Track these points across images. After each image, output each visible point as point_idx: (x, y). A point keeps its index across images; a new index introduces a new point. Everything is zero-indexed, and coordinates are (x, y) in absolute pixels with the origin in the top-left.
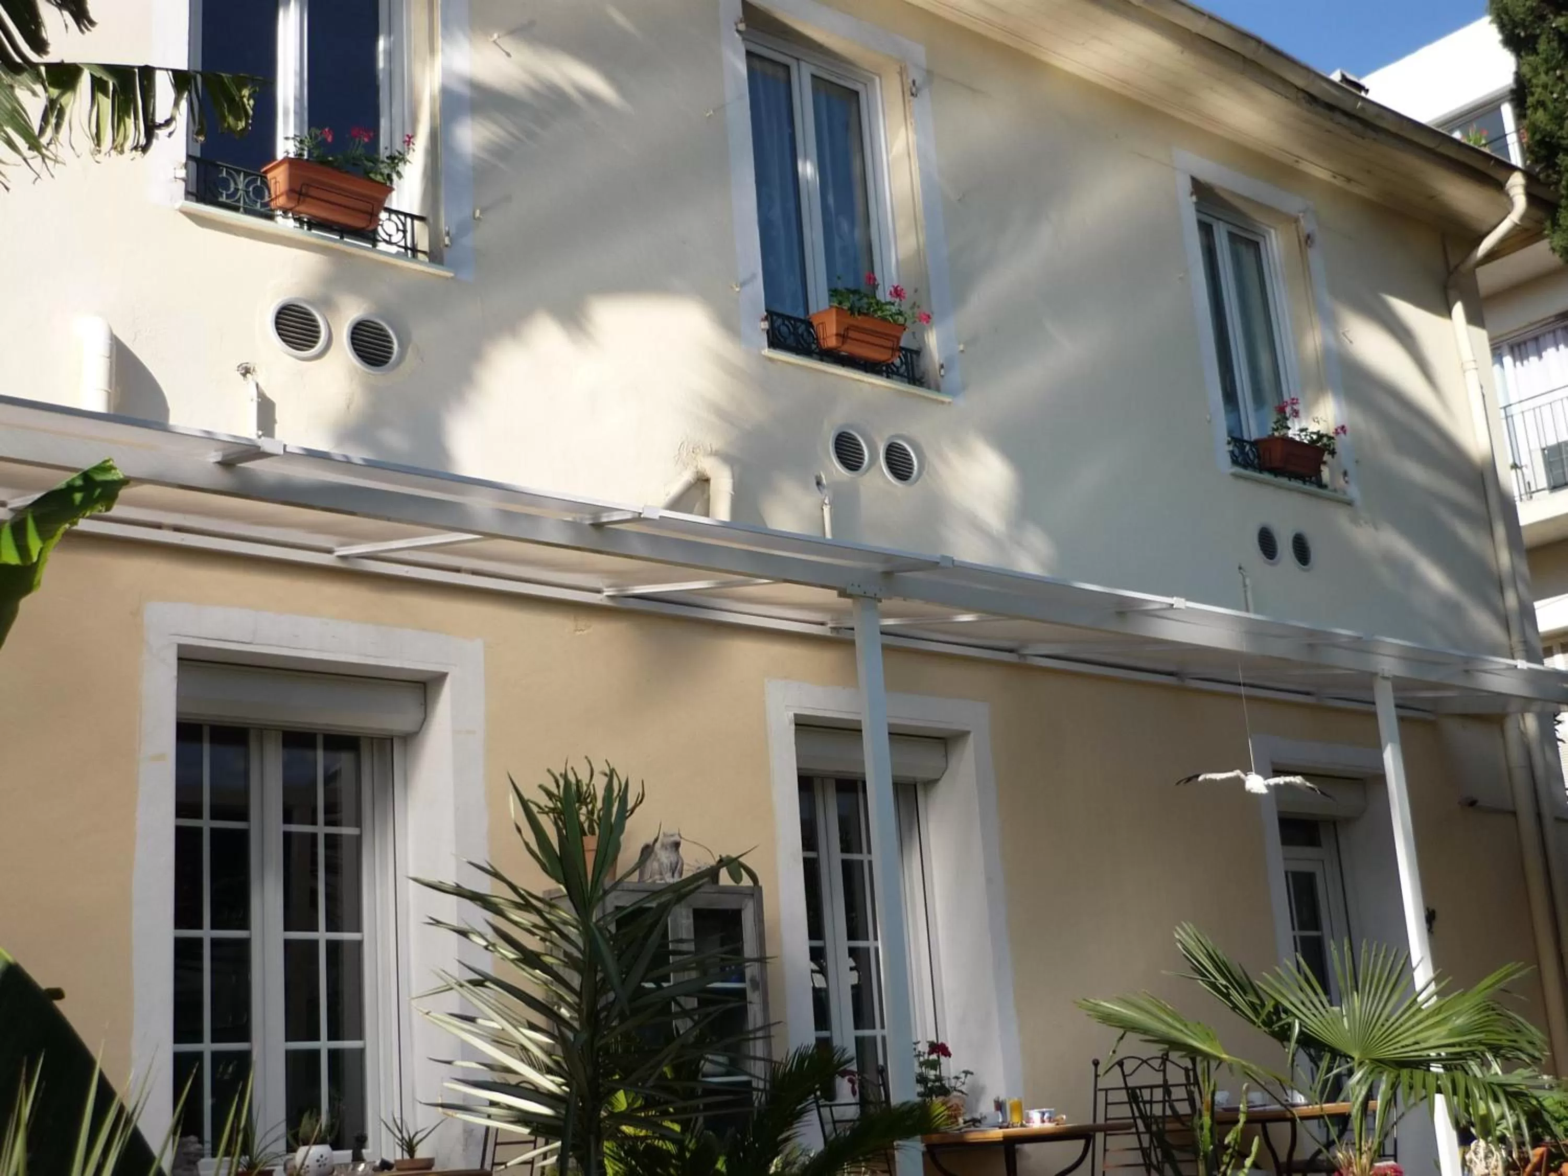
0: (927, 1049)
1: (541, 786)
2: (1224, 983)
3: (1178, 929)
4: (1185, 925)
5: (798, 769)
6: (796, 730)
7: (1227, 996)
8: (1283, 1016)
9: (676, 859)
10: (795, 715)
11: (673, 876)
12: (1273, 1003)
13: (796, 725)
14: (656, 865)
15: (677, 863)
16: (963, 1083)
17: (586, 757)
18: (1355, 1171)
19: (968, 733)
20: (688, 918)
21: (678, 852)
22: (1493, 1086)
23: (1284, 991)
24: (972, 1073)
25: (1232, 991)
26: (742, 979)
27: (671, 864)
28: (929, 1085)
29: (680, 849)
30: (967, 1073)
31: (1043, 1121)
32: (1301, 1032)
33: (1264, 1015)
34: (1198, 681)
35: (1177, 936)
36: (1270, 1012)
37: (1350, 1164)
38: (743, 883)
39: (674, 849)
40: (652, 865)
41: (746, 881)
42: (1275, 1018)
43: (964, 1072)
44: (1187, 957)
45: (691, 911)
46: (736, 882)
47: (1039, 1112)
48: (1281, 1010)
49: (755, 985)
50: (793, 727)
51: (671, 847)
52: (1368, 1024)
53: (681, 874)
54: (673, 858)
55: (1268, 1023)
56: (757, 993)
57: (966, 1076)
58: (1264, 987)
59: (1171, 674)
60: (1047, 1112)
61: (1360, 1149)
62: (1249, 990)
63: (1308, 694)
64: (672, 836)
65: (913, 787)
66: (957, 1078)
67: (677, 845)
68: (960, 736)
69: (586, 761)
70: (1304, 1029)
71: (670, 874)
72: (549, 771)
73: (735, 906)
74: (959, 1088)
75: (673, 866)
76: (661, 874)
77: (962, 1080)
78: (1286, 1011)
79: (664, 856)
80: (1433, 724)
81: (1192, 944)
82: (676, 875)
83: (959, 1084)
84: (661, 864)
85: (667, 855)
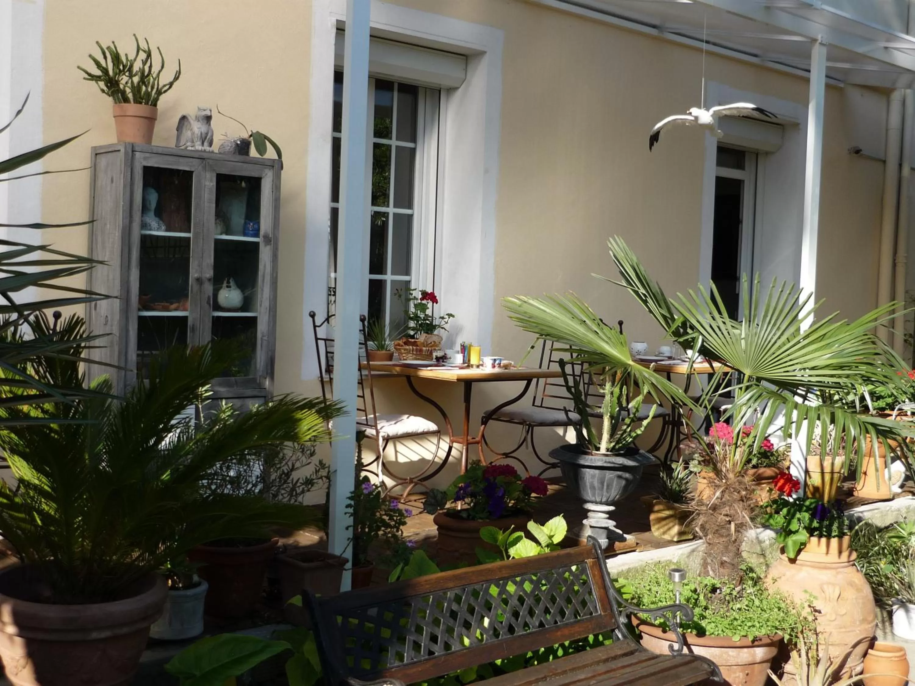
0: (420, 296)
1: (90, 56)
2: (644, 292)
3: (611, 239)
4: (616, 238)
5: (335, 66)
6: (337, 33)
7: (645, 302)
8: (689, 331)
9: (206, 131)
10: (337, 20)
11: (203, 144)
12: (682, 319)
13: (337, 29)
14: (189, 133)
15: (207, 134)
16: (447, 323)
17: (134, 35)
18: (728, 466)
19: (485, 52)
20: (211, 181)
21: (210, 125)
22: (867, 425)
23: (694, 311)
24: (453, 316)
25: (649, 300)
26: (256, 234)
27: (201, 134)
28: (420, 322)
29: (212, 122)
30: (450, 315)
31: (494, 367)
32: (702, 345)
33: (674, 327)
34: (673, 35)
35: (610, 246)
36: (679, 326)
37: (725, 459)
38: (266, 156)
39: (206, 122)
40: (187, 134)
41: (271, 153)
42: (682, 330)
43: (448, 315)
44: (616, 263)
45: (215, 175)
46: (261, 155)
47: (492, 359)
48: (688, 326)
49: (267, 240)
50: (334, 30)
51: (202, 120)
52: (764, 349)
53: (211, 144)
54: (204, 129)
55: (676, 334)
56: (268, 247)
57: (449, 318)
58: (676, 305)
59: (654, 27)
60: (498, 359)
61: (736, 444)
62: (663, 305)
63: (755, 56)
64: (205, 110)
65: (438, 91)
66: (443, 318)
67: (208, 119)
68: (479, 54)
69: (134, 38)
70: (705, 344)
71: (199, 143)
72: (97, 42)
73: (255, 174)
74: (443, 326)
75: (204, 136)
76: (193, 142)
77: (446, 320)
78: (692, 327)
79: (197, 128)
80: (841, 89)
81: (621, 255)
82: (206, 144)
83: (443, 323)
84: (193, 134)
85: (199, 126)
